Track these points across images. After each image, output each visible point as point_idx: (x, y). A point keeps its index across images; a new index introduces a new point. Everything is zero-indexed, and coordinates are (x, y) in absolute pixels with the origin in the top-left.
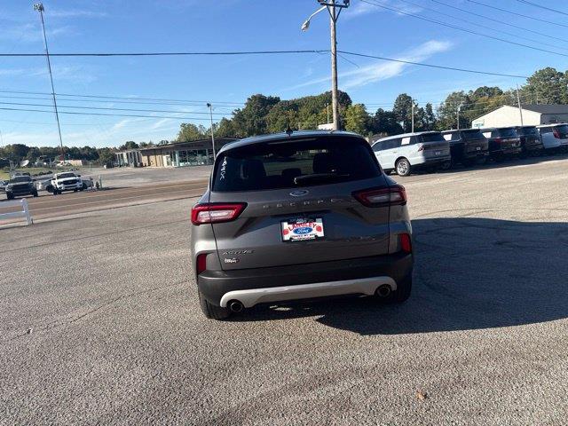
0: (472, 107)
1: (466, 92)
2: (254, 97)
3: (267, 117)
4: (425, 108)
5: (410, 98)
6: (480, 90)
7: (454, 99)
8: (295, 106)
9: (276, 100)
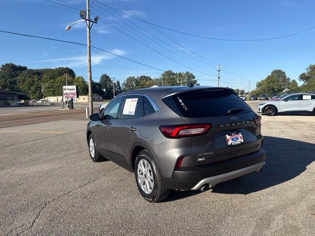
0: (139, 85)
1: (136, 77)
2: (7, 65)
3: (18, 77)
4: (116, 82)
5: (108, 77)
6: (142, 77)
7: (130, 80)
8: (39, 73)
9: (25, 68)
